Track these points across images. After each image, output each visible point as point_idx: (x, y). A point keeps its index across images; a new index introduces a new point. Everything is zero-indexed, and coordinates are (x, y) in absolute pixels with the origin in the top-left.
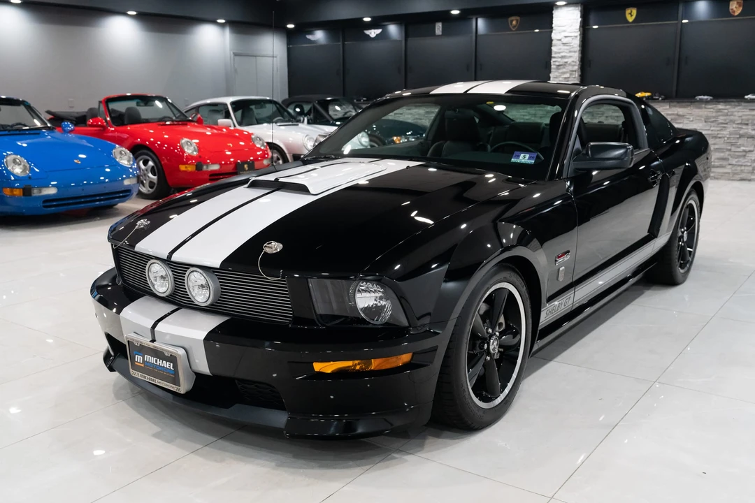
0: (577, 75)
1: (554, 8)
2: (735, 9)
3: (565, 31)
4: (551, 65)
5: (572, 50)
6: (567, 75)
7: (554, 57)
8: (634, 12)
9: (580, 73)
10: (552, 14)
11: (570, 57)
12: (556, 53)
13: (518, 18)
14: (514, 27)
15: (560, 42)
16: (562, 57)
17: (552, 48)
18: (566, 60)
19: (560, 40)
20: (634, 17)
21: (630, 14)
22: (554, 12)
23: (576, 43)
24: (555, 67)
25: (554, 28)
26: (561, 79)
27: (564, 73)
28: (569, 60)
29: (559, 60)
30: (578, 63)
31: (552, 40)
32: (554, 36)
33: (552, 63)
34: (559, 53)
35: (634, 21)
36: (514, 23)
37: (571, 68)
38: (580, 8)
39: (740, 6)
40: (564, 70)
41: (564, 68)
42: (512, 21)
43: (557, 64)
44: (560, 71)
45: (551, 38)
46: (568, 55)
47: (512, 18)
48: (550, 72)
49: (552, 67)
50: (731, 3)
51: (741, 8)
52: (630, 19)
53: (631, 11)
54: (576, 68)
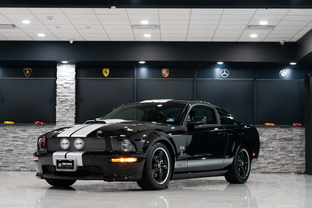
0: (74, 108)
1: (57, 65)
2: (165, 74)
3: (65, 80)
4: (56, 101)
5: (70, 91)
6: (68, 108)
7: (58, 96)
8: (108, 71)
9: (75, 107)
10: (57, 69)
11: (70, 96)
12: (59, 93)
13: (31, 69)
14: (28, 75)
15: (62, 86)
16: (64, 96)
17: (57, 90)
18: (67, 98)
19: (62, 85)
20: (108, 74)
21: (106, 72)
22: (57, 67)
23: (73, 87)
24: (59, 102)
25: (57, 77)
26: (63, 110)
27: (65, 106)
28: (69, 98)
29: (62, 97)
30: (75, 100)
31: (55, 85)
32: (57, 82)
33: (57, 100)
34: (62, 93)
35: (108, 77)
36: (28, 72)
37: (70, 103)
38: (75, 66)
39: (167, 72)
40: (65, 104)
41: (66, 103)
42: (26, 71)
43: (61, 100)
44: (63, 105)
45: (56, 83)
46: (68, 95)
47: (26, 69)
48: (56, 105)
49: (57, 102)
50: (163, 70)
51: (168, 74)
52: (106, 75)
53: (106, 71)
54: (74, 103)
